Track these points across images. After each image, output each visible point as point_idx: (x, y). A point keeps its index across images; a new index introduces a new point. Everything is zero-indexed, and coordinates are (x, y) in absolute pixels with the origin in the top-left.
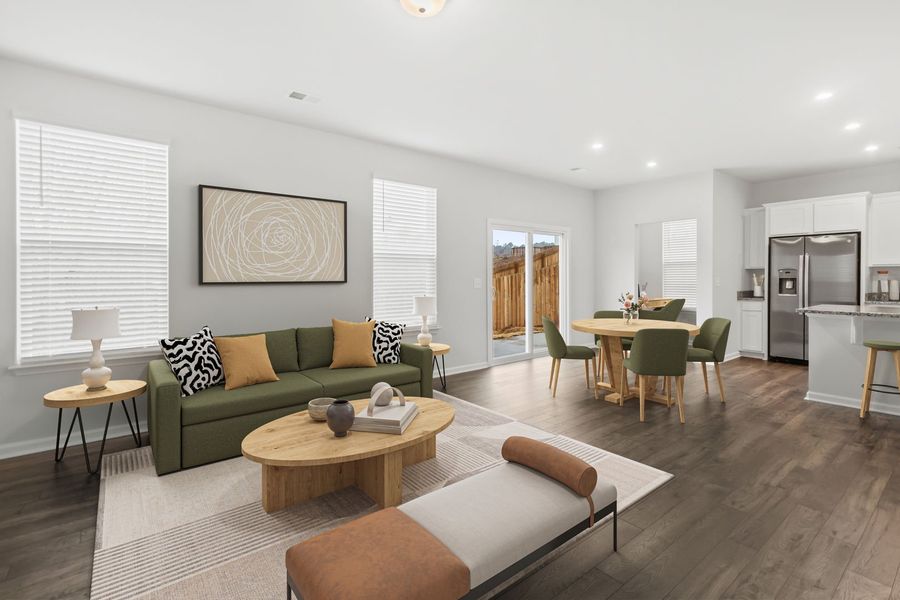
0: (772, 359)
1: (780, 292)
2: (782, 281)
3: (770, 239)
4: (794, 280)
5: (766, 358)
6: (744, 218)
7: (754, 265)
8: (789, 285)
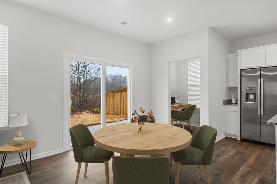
0: (243, 140)
1: (247, 101)
2: (248, 94)
3: (241, 70)
4: (255, 94)
5: (239, 139)
6: (227, 59)
7: (232, 85)
8: (252, 97)
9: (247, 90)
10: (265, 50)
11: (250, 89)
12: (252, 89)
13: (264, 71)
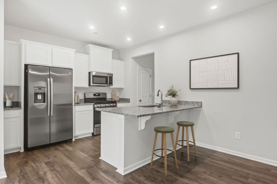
9: (35, 89)
10: (52, 49)
11: (39, 89)
12: (41, 89)
13: (53, 72)
